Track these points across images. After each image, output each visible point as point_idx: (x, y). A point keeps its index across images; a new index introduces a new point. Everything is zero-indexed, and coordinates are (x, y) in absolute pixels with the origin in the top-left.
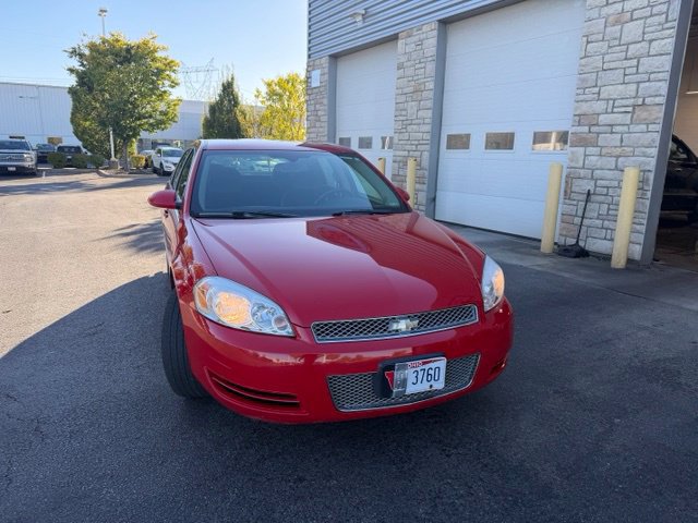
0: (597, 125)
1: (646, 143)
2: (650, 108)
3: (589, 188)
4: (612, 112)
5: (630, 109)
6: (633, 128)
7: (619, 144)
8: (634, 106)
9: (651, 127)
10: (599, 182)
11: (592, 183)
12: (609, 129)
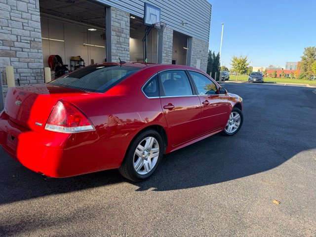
0: (14, 46)
1: (39, 57)
2: (37, 43)
3: (17, 77)
4: (21, 42)
5: (29, 42)
6: (32, 50)
7: (27, 57)
8: (30, 41)
9: (39, 51)
10: (21, 74)
11: (18, 75)
12: (21, 49)
